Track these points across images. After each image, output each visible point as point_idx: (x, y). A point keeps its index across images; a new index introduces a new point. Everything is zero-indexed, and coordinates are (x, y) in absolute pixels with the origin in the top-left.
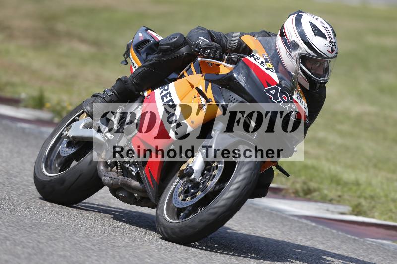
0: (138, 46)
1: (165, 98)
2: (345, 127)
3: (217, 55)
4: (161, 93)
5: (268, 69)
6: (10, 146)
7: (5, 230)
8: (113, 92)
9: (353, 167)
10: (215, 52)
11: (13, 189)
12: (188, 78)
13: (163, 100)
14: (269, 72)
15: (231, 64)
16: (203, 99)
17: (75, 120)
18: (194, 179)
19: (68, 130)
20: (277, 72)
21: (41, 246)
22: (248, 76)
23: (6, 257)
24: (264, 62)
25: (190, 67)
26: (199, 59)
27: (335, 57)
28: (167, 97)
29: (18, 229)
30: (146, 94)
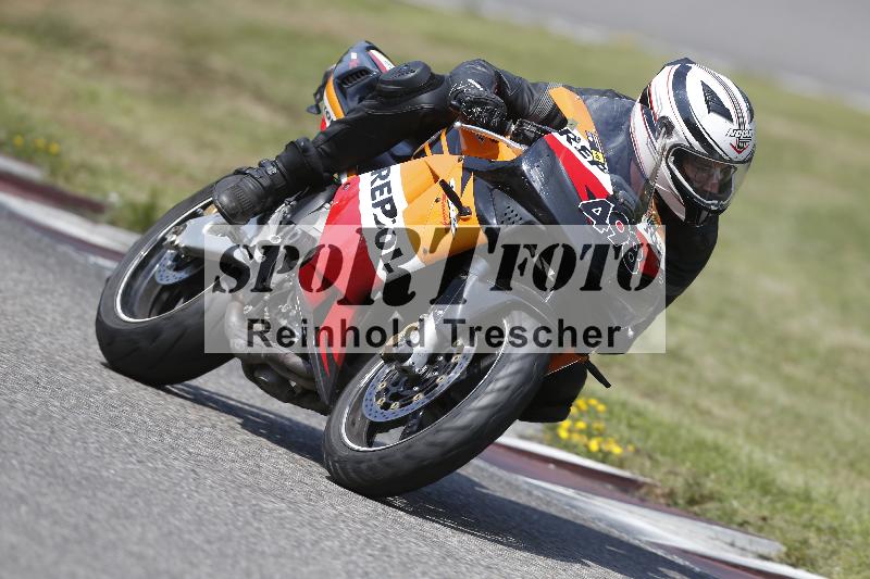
0: (344, 81)
1: (378, 193)
2: (799, 372)
3: (495, 120)
4: (373, 183)
5: (592, 163)
6: (66, 301)
7: (23, 481)
8: (278, 169)
9: (802, 461)
10: (491, 114)
11: (54, 395)
12: (431, 159)
13: (374, 198)
14: (594, 170)
15: (521, 143)
16: (453, 207)
17: (195, 215)
18: (411, 367)
19: (177, 233)
20: (612, 171)
21: (94, 526)
22: (551, 173)
23: (13, 539)
24: (588, 146)
25: (439, 139)
26: (458, 124)
27: (747, 161)
28: (382, 194)
29: (50, 484)
30: (344, 180)
